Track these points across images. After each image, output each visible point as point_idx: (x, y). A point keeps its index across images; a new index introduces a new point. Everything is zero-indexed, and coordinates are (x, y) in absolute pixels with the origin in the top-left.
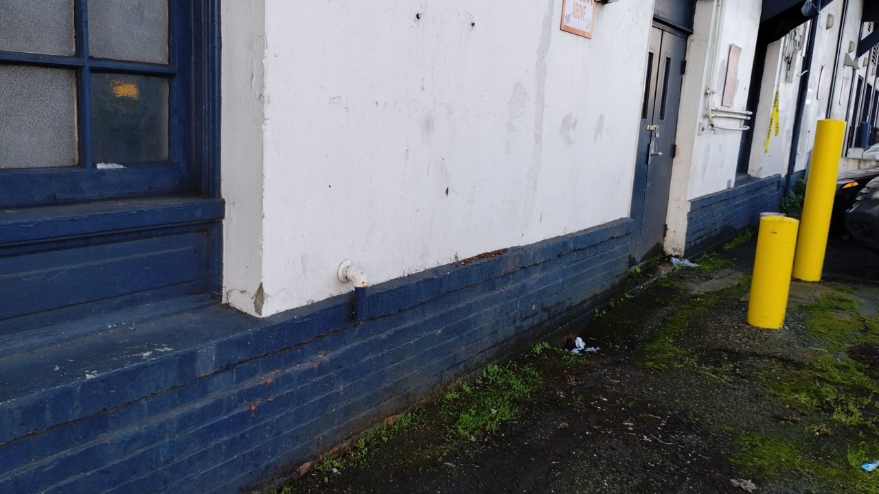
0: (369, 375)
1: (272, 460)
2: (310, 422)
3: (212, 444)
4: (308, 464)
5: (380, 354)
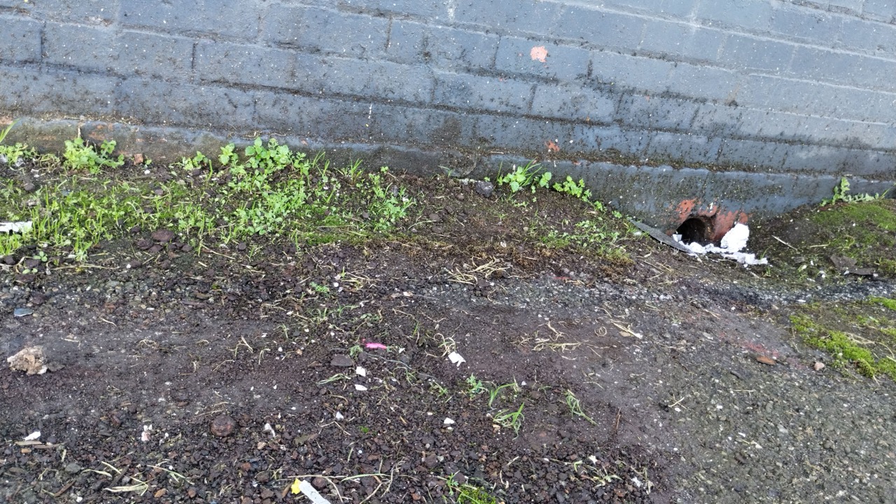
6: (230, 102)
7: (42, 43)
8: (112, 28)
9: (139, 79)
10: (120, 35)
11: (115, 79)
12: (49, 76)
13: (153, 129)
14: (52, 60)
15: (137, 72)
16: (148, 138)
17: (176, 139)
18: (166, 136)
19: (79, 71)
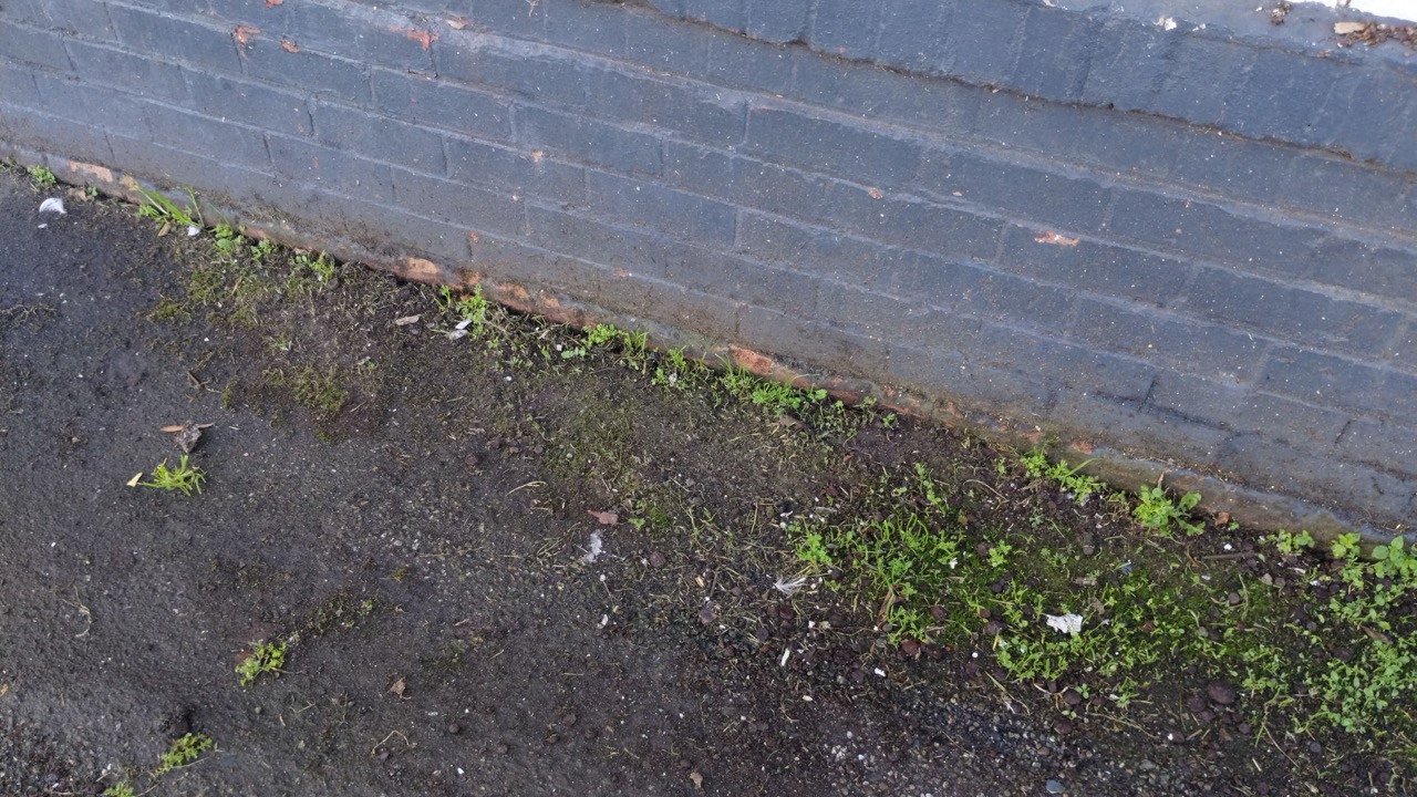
0: (655, 183)
1: (327, 191)
2: (430, 175)
3: (155, 56)
4: (431, 268)
5: (704, 149)
6: (1375, 486)
7: (1152, 385)
8: (1244, 385)
9: (1258, 440)
10: (1251, 395)
11: (1225, 434)
12: (1148, 417)
13: (1254, 494)
14: (1159, 403)
15: (1258, 433)
16: (1241, 501)
17: (1280, 509)
18: (1267, 504)
19: (1185, 418)
